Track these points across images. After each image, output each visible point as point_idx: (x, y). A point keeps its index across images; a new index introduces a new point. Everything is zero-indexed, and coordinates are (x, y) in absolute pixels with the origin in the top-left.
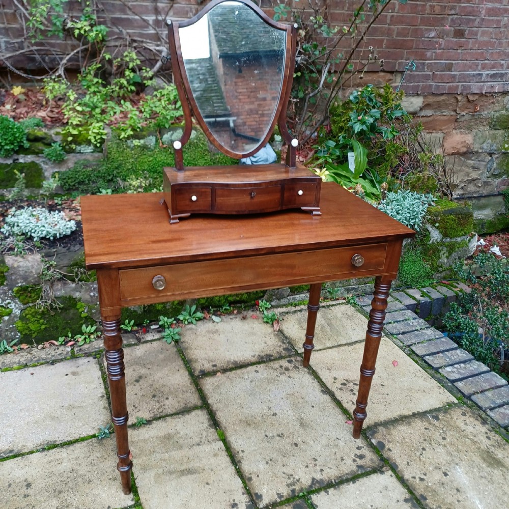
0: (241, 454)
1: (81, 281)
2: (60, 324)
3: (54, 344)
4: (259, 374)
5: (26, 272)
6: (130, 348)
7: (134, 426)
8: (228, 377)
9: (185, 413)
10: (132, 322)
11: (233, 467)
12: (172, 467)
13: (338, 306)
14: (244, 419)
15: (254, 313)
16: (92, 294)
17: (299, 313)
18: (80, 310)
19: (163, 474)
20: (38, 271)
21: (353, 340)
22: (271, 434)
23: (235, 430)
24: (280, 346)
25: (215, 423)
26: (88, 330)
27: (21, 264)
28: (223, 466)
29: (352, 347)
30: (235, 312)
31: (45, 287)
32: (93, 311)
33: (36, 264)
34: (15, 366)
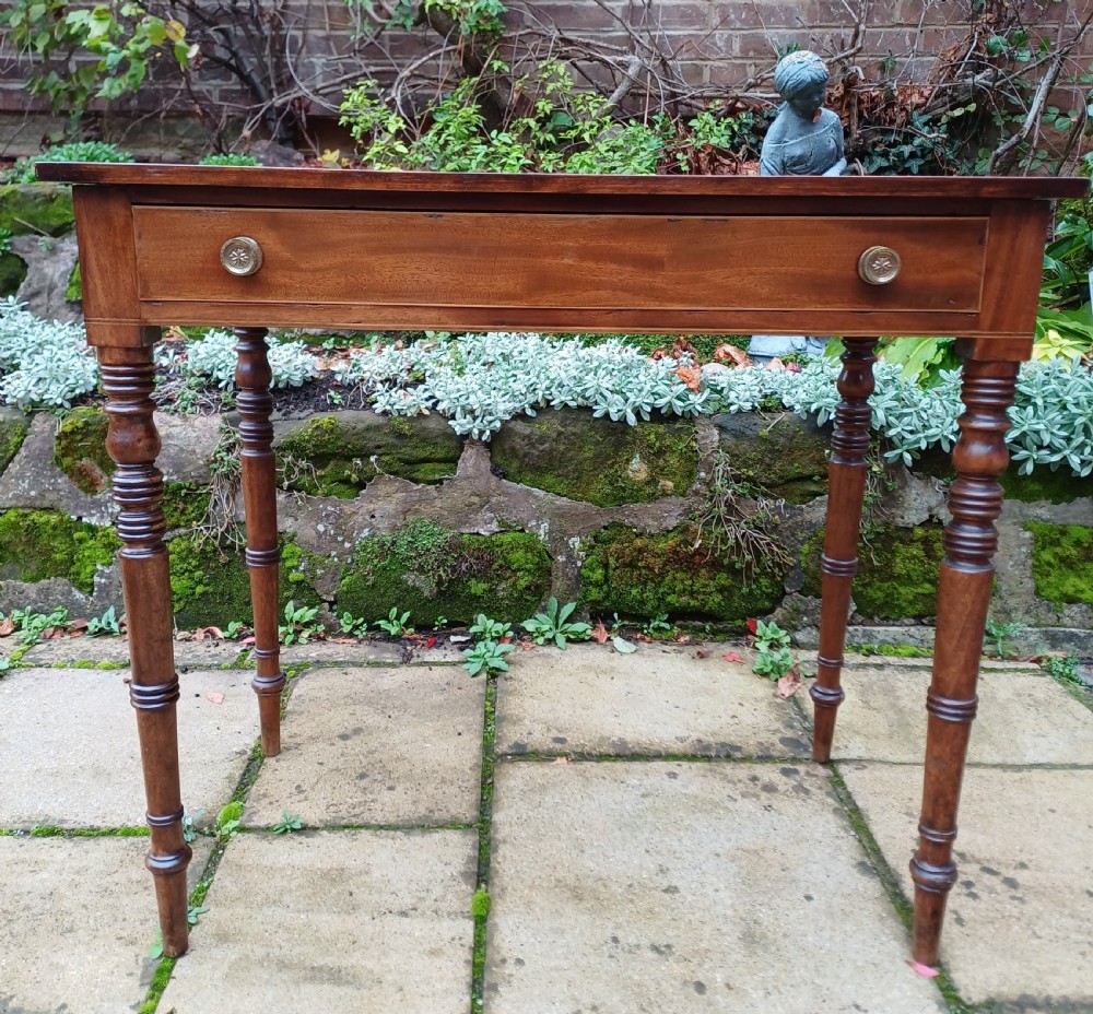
0: (510, 968)
1: (299, 491)
2: (239, 590)
3: (214, 635)
4: (676, 783)
5: (182, 450)
6: (376, 670)
7: (266, 831)
8: (582, 774)
9: (418, 831)
10: (406, 616)
11: (467, 999)
12: (297, 950)
13: (1010, 675)
14: (571, 880)
15: (737, 651)
16: (321, 528)
17: (872, 671)
18: (288, 564)
19: (261, 963)
20: (207, 452)
21: (1028, 760)
22: (632, 940)
23: (529, 904)
24: (775, 732)
25: (482, 872)
26: (297, 616)
27: (175, 431)
28: (438, 986)
29: (1017, 776)
30: (682, 640)
31: (218, 491)
32: (319, 572)
33: (208, 435)
34: (106, 661)
